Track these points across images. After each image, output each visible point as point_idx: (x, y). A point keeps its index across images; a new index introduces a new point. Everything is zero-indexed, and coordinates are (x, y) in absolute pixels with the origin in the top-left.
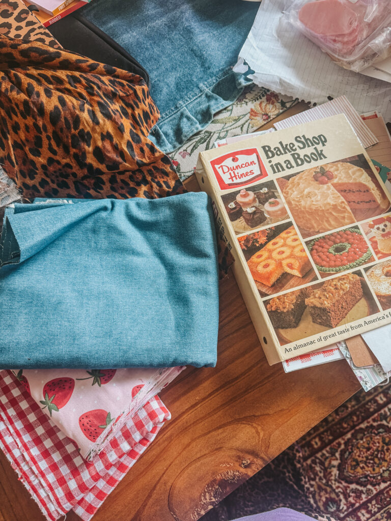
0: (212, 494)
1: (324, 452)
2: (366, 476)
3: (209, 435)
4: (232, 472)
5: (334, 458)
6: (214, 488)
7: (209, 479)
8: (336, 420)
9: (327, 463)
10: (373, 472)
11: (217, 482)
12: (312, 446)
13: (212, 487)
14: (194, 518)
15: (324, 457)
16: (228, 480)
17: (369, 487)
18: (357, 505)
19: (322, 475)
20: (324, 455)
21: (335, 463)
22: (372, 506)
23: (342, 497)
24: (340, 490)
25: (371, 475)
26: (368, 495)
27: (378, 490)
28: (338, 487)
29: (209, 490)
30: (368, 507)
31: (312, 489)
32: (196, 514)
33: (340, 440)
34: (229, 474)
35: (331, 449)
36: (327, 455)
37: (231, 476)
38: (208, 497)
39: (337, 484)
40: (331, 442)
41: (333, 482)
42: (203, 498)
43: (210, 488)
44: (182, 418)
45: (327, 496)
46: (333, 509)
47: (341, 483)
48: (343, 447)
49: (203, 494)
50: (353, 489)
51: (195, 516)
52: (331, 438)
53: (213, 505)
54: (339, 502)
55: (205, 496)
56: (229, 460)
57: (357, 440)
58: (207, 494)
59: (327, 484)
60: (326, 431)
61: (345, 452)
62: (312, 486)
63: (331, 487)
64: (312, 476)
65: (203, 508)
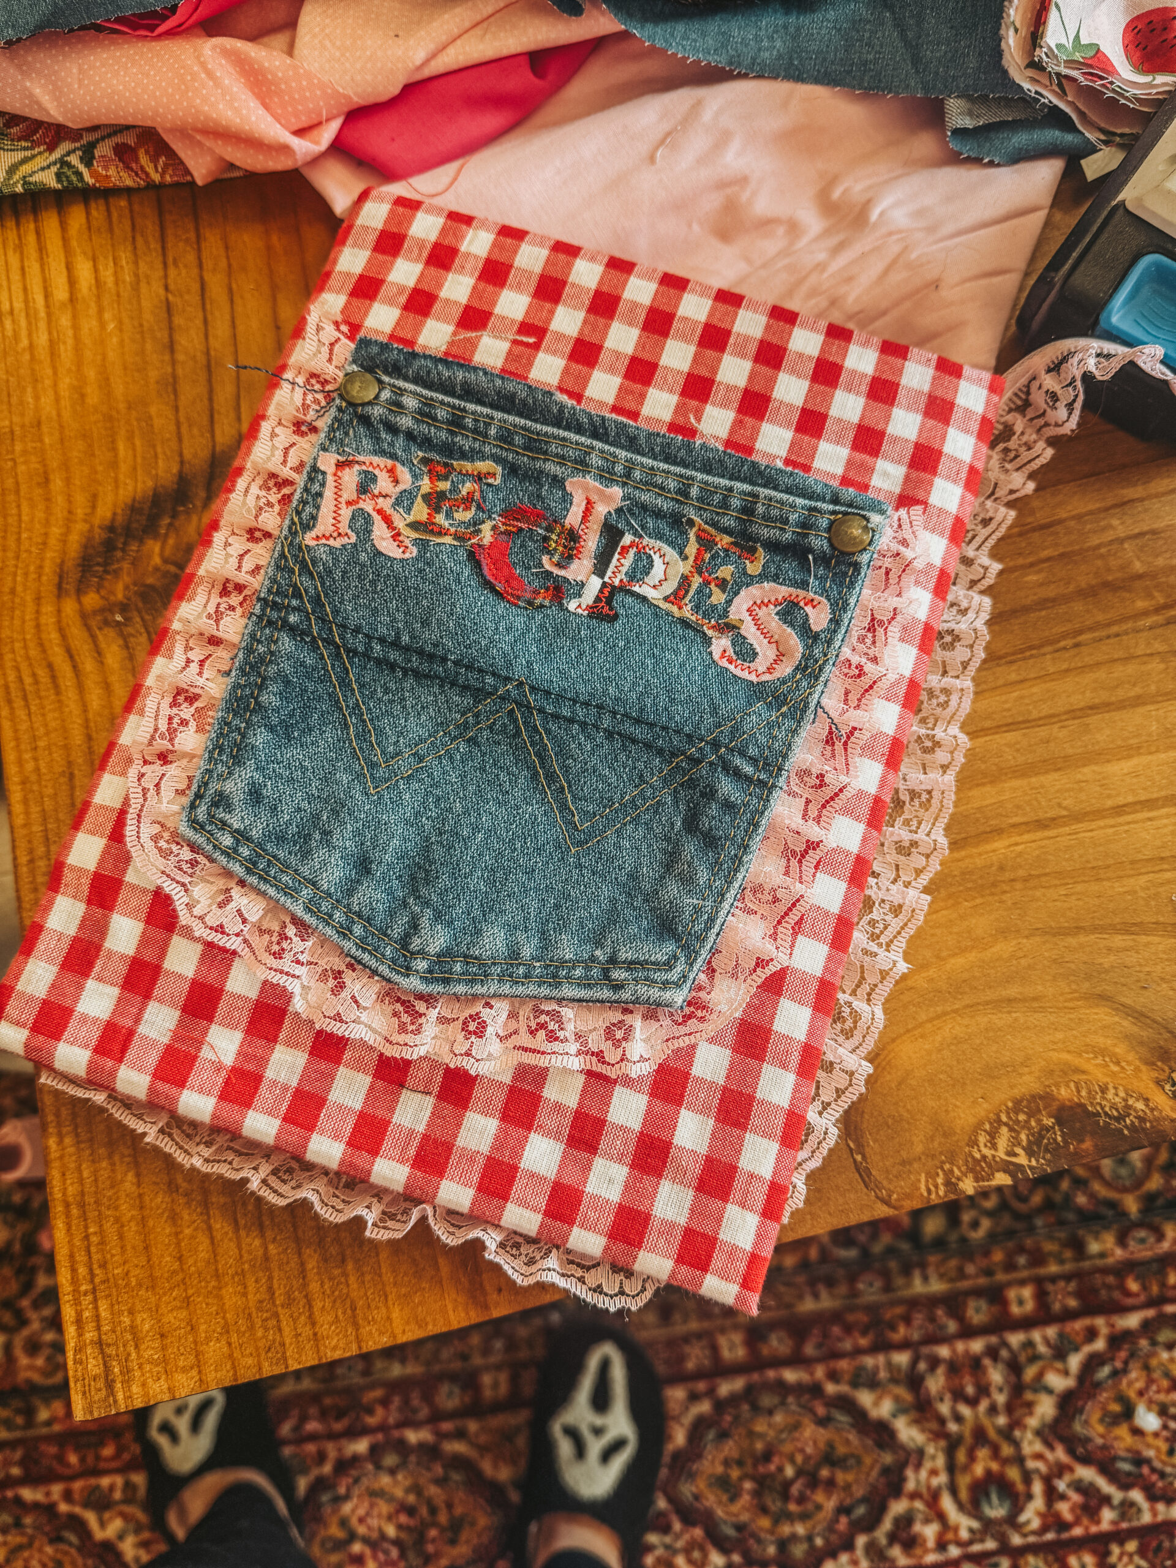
0: (1023, 1137)
1: (1036, 1336)
2: (1139, 1461)
3: (1072, 941)
4: (1122, 1094)
5: (1059, 1365)
6: (1039, 1121)
7: (1028, 1083)
8: (1110, 1261)
9: (1030, 1373)
10: (1164, 1457)
11: (1055, 1105)
12: (1004, 1303)
13: (1030, 1115)
14: (929, 1191)
15: (1030, 1351)
16: (1098, 1114)
17: (1136, 1495)
18: (1078, 1531)
19: (1001, 1399)
20: (1029, 1344)
21: (1057, 1382)
22: (1122, 1554)
23: (1037, 1488)
24: (1041, 1466)
25: (1157, 1464)
26: (1123, 1516)
27: (1160, 1518)
28: (1039, 1456)
29: (1017, 1122)
30: (1108, 1553)
31: (953, 1427)
32: (940, 1180)
33: (1100, 1322)
34: (1110, 1095)
35: (1061, 1335)
36: (1042, 1349)
37: (1113, 1106)
38: (1003, 1142)
39: (1038, 1447)
40: (1069, 1315)
41: (1029, 1435)
42: (982, 1139)
43: (1022, 1117)
44: (988, 847)
45: (995, 1466)
46: (996, 1511)
47: (1051, 1448)
48: (1100, 1345)
49: (987, 1127)
50: (1080, 1481)
51: (936, 1187)
52: (1073, 1303)
53: (1013, 1176)
54: (1022, 1499)
55: (993, 1135)
56: (1120, 1050)
57: (1154, 1343)
58: (1004, 1130)
59: (1007, 1434)
60: (1068, 1277)
61: (1102, 1364)
62: (958, 1418)
63: (1017, 1444)
64: (970, 1390)
65: (972, 1170)
